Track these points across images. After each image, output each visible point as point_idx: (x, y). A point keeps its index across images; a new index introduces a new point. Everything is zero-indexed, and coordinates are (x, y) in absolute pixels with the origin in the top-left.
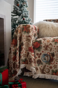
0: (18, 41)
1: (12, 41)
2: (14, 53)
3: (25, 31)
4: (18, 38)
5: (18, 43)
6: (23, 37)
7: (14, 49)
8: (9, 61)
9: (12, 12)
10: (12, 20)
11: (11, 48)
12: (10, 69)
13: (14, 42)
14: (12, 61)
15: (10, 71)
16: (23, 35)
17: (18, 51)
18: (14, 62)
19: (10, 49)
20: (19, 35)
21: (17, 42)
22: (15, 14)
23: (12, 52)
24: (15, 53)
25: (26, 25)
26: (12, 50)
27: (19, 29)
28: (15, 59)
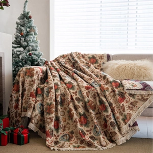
0: (21, 86)
1: (13, 87)
2: (15, 101)
3: (29, 76)
4: (20, 83)
5: (21, 89)
6: (26, 82)
7: (15, 96)
8: (10, 110)
9: (13, 43)
10: (13, 55)
11: (13, 94)
12: (11, 119)
13: (15, 88)
14: (13, 110)
15: (12, 121)
16: (26, 80)
17: (20, 98)
18: (15, 111)
19: (11, 96)
20: (21, 79)
21: (19, 88)
22: (18, 45)
23: (14, 99)
24: (17, 101)
25: (30, 68)
26: (13, 97)
27: (22, 73)
28: (17, 107)
